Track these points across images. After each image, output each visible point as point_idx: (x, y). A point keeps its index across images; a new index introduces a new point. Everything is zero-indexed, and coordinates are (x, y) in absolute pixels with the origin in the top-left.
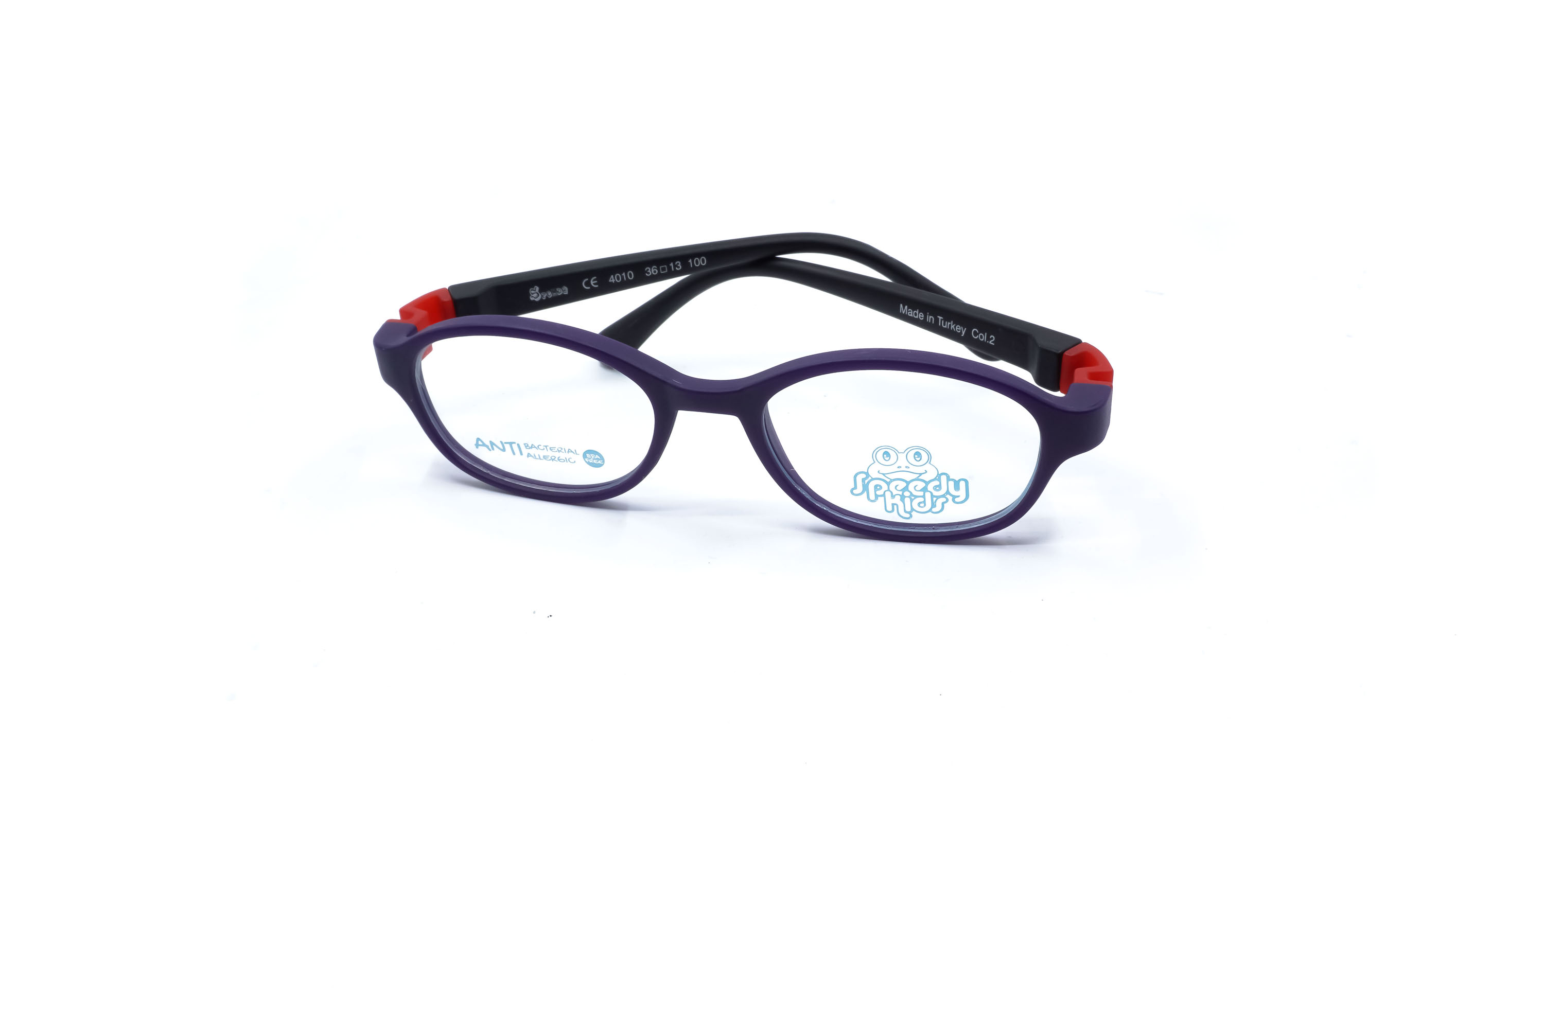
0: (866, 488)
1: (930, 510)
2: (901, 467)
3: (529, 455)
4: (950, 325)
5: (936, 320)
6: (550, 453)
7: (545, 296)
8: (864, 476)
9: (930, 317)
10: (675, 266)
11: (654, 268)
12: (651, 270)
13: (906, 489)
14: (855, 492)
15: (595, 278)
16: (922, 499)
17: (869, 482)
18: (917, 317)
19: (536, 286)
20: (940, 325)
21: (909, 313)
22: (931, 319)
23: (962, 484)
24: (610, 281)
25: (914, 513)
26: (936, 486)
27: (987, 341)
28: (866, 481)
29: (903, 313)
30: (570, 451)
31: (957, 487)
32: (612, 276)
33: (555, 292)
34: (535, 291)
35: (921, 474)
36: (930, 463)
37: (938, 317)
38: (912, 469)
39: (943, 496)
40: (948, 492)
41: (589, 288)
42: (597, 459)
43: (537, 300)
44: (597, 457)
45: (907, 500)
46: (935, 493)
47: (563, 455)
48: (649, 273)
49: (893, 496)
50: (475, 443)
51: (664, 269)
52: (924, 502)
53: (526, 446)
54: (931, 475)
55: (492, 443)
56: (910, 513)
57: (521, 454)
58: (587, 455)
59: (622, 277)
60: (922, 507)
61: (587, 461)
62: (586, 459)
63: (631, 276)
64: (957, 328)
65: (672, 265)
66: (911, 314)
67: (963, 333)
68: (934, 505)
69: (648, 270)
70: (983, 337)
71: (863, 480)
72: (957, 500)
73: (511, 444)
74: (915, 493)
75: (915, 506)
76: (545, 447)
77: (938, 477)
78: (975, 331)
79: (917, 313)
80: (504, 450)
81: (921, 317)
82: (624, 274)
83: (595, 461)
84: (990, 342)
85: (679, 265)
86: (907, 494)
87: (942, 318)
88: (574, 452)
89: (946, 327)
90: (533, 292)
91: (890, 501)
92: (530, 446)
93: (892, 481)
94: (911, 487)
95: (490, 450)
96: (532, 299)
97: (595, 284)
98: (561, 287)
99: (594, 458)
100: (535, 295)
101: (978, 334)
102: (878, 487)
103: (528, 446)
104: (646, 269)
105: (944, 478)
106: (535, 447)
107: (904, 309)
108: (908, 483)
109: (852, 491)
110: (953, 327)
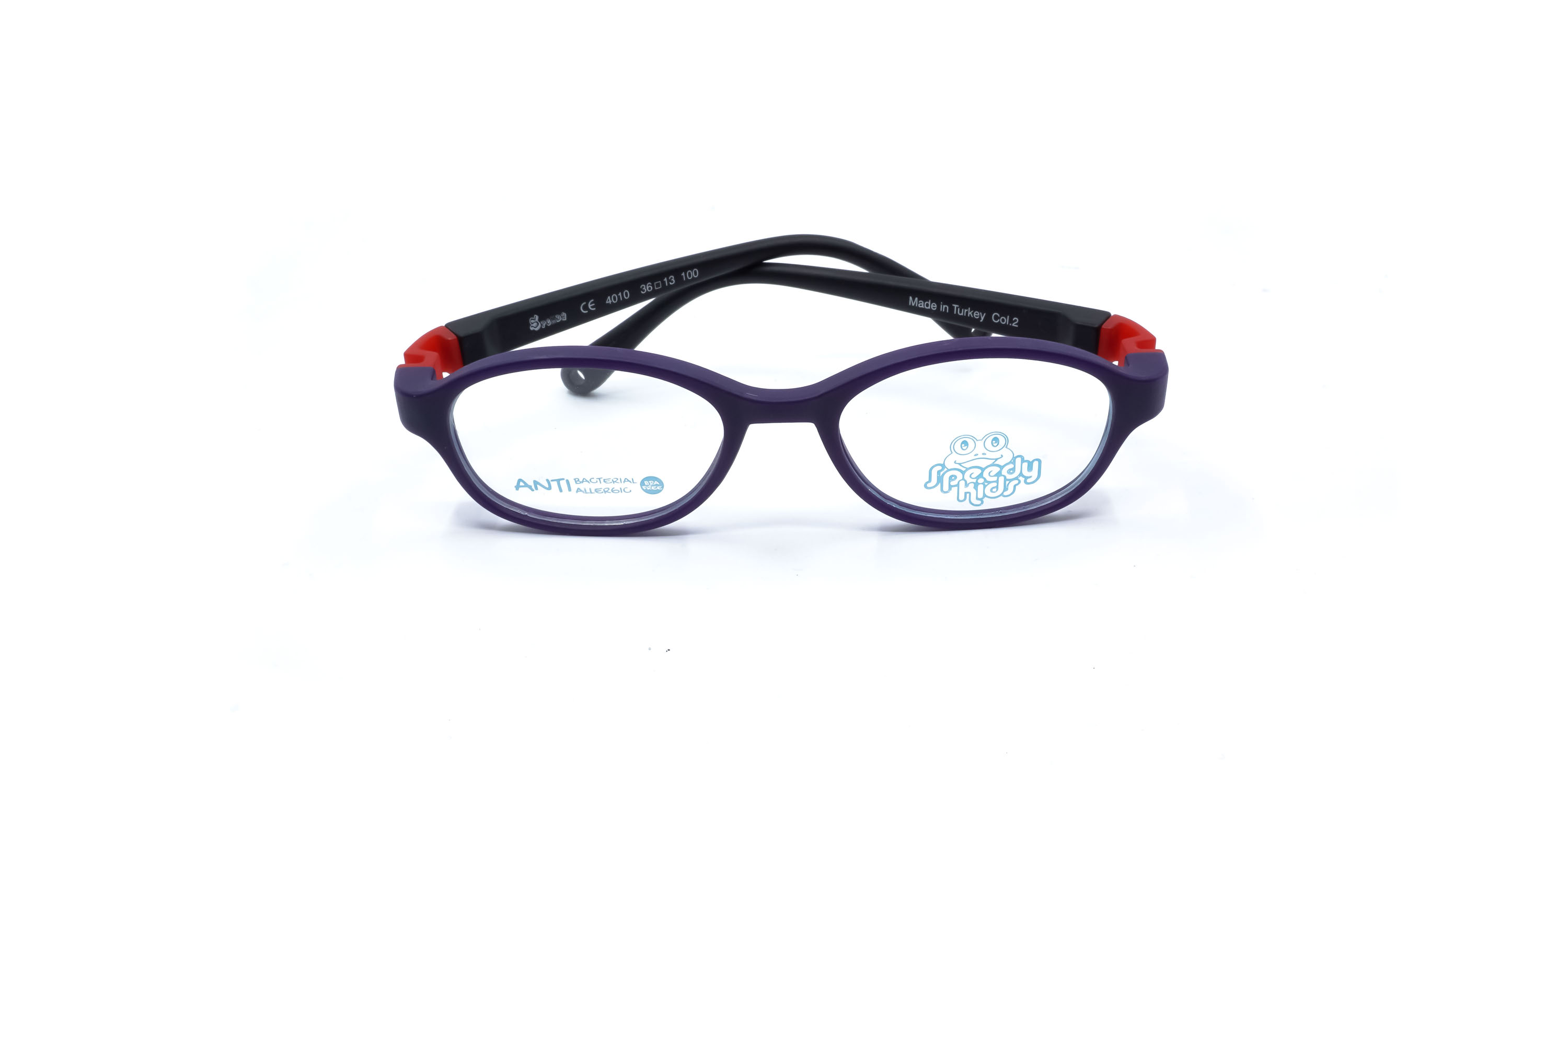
0: (940, 480)
1: (1002, 495)
2: (977, 455)
3: (578, 490)
4: (967, 312)
5: (952, 309)
6: (603, 486)
7: (544, 325)
8: (940, 468)
9: (944, 306)
10: (669, 281)
11: (649, 285)
12: (646, 288)
13: (981, 476)
14: (929, 485)
15: (592, 300)
16: (995, 485)
17: (944, 474)
18: (929, 308)
19: (535, 315)
20: (955, 313)
21: (919, 304)
22: (946, 308)
23: (1036, 464)
24: (607, 302)
25: (985, 500)
26: (1010, 469)
27: (1009, 323)
28: (942, 473)
29: (913, 305)
30: (626, 480)
31: (1030, 468)
32: (609, 297)
33: (554, 319)
34: (535, 320)
35: (996, 460)
36: (1006, 447)
37: (953, 305)
38: (989, 455)
39: (1016, 478)
40: (1021, 474)
41: (587, 312)
42: (657, 485)
43: (536, 329)
44: (656, 483)
45: (981, 487)
46: (1009, 477)
47: (617, 486)
48: (644, 291)
49: (967, 485)
50: (516, 485)
51: (658, 285)
52: (997, 487)
53: (577, 481)
54: (1008, 457)
55: (536, 483)
56: (981, 500)
57: (570, 489)
58: (645, 482)
59: (619, 297)
60: (994, 492)
61: (645, 489)
62: (644, 487)
63: (627, 296)
64: (975, 314)
65: (666, 279)
66: (922, 305)
67: (982, 318)
68: (1006, 489)
69: (643, 287)
70: (1005, 321)
71: (939, 472)
72: (1029, 481)
73: (558, 481)
74: (989, 479)
75: (988, 493)
76: (598, 480)
77: (1013, 461)
78: (996, 316)
79: (929, 303)
80: (550, 488)
81: (934, 308)
82: (620, 294)
83: (653, 488)
84: (1013, 325)
85: (673, 280)
86: (981, 481)
87: (958, 306)
88: (632, 481)
89: (962, 314)
90: (532, 321)
91: (963, 489)
92: (581, 480)
93: (967, 469)
94: (986, 474)
95: (533, 490)
96: (532, 329)
97: (592, 307)
98: (560, 313)
99: (652, 484)
100: (535, 325)
101: (999, 318)
102: (953, 478)
103: (578, 481)
104: (641, 287)
105: (1018, 460)
106: (587, 481)
107: (913, 301)
108: (983, 470)
109: (925, 486)
110: (970, 313)
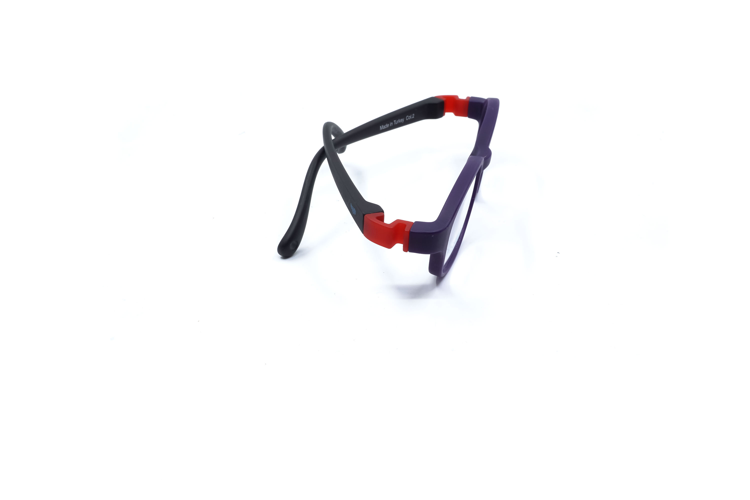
5: (393, 123)
9: (391, 123)
29: (381, 129)
37: (394, 121)
64: (401, 121)
66: (384, 127)
67: (403, 121)
70: (411, 117)
78: (407, 117)
81: (388, 126)
89: (397, 123)
110: (399, 121)
